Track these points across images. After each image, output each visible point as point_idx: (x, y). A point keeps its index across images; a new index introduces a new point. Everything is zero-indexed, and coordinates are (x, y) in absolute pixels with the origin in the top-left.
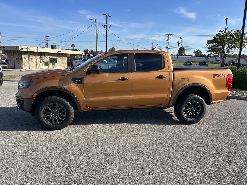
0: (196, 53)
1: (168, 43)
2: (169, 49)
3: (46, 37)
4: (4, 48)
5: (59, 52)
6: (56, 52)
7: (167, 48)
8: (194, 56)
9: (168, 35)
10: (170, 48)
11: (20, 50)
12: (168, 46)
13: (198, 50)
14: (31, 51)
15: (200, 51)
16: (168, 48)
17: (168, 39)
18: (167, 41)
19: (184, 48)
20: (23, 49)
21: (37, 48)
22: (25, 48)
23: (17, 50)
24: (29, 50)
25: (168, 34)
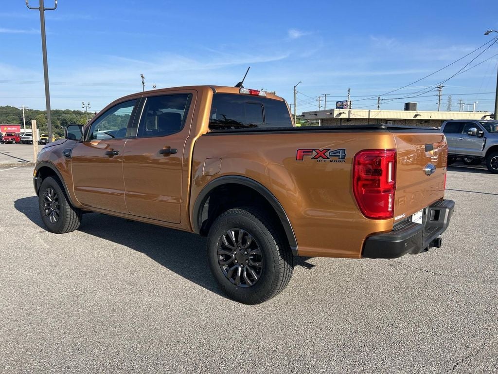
3: (438, 89)
4: (316, 115)
5: (418, 116)
6: (412, 117)
11: (334, 117)
14: (355, 117)
20: (340, 114)
21: (368, 110)
22: (343, 113)
23: (331, 117)
24: (352, 117)
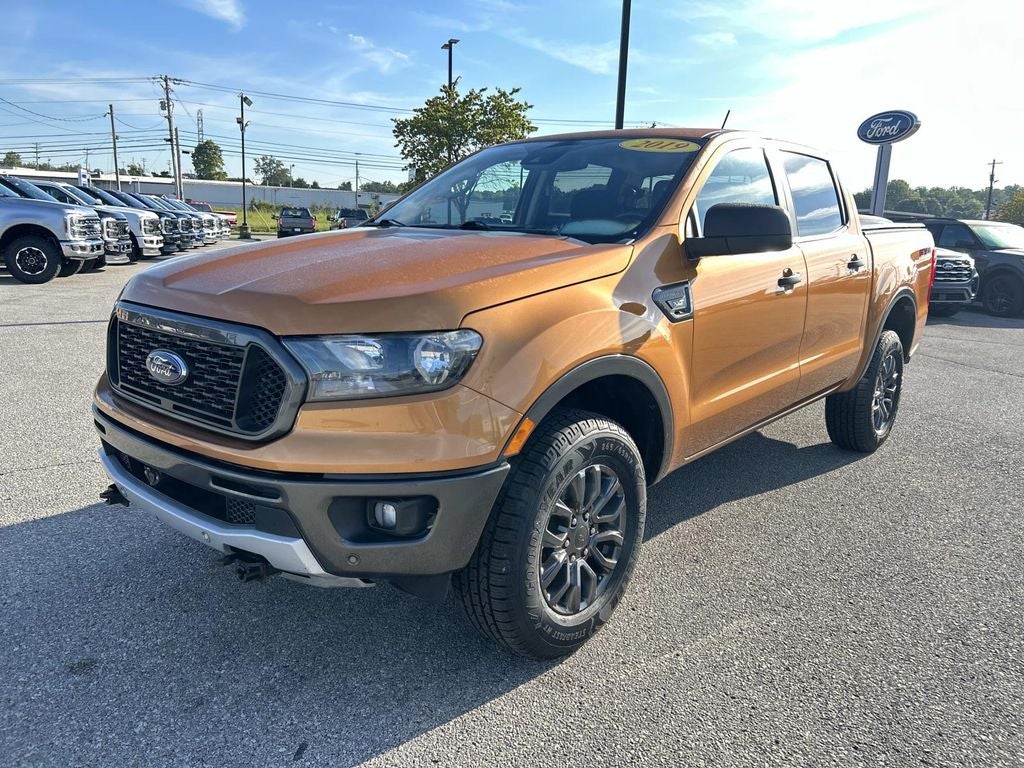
0: (265, 171)
1: (169, 118)
2: (177, 145)
7: (168, 140)
8: (260, 183)
9: (166, 81)
10: (180, 142)
12: (171, 130)
13: (272, 162)
15: (279, 164)
16: (171, 140)
17: (168, 99)
18: (163, 108)
19: (216, 148)
25: (163, 77)
